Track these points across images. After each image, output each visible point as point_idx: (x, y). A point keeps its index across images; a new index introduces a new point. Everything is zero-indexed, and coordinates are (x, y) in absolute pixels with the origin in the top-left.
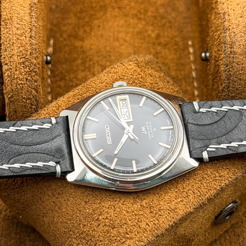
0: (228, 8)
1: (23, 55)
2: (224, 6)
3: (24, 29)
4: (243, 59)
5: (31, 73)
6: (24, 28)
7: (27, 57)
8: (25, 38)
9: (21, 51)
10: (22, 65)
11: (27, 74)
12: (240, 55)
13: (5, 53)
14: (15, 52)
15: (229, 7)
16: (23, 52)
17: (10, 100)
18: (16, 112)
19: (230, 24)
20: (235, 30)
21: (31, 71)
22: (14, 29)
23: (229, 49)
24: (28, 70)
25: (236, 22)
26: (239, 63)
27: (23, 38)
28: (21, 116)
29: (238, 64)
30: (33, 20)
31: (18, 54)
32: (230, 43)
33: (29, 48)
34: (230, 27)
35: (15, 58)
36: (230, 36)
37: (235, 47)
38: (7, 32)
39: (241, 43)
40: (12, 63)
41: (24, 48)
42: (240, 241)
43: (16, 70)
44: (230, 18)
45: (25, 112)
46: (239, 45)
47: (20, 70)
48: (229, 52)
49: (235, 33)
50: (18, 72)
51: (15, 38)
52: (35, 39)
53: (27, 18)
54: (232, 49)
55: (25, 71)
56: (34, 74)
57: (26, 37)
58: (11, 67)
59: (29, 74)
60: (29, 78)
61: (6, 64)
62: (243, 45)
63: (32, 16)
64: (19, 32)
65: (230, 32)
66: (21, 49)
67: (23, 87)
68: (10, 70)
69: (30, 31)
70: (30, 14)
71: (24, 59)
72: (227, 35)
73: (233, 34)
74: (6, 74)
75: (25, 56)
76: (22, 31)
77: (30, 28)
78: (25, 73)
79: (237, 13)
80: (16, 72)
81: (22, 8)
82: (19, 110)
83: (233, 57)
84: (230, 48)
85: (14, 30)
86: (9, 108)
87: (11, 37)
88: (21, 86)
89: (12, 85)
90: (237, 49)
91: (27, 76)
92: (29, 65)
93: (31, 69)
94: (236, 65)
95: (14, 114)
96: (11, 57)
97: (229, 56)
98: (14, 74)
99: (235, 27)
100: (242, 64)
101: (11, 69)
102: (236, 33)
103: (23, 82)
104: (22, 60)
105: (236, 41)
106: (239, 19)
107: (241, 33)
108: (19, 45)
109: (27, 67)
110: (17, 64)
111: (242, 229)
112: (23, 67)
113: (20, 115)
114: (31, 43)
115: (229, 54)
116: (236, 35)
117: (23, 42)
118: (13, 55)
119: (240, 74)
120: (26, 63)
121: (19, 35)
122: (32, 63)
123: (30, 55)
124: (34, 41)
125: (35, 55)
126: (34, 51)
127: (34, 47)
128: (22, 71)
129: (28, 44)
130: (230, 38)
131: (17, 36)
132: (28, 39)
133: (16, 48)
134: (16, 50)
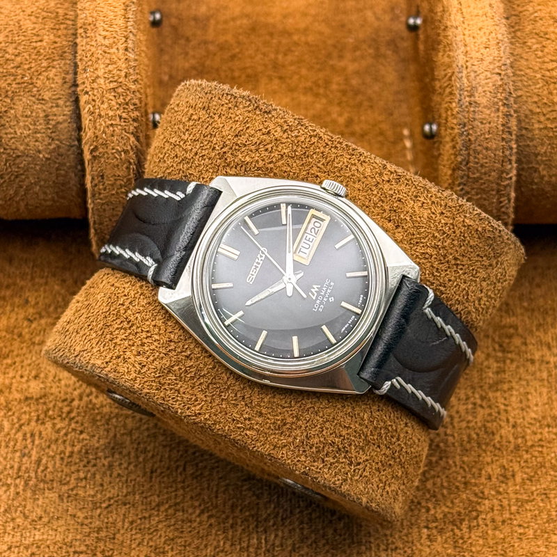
0: (464, 35)
1: (113, 77)
2: (457, 32)
3: (115, 38)
4: (490, 115)
5: (127, 107)
6: (115, 35)
7: (120, 80)
8: (116, 51)
9: (110, 71)
10: (113, 94)
11: (122, 108)
12: (485, 107)
13: (85, 76)
14: (100, 73)
15: (467, 32)
16: (114, 72)
17: (94, 154)
18: (103, 178)
19: (468, 59)
20: (475, 68)
21: (127, 104)
22: (100, 39)
23: (467, 99)
24: (123, 101)
25: (479, 55)
26: (484, 122)
27: (114, 50)
28: (112, 185)
29: (482, 123)
30: (129, 24)
31: (106, 76)
32: (469, 89)
33: (124, 66)
34: (468, 64)
35: (101, 81)
36: (468, 77)
37: (477, 95)
38: (87, 44)
39: (486, 89)
40: (96, 91)
41: (115, 66)
42: (496, 441)
43: (103, 103)
44: (468, 49)
45: (119, 176)
46: (484, 91)
47: (110, 101)
48: (467, 104)
49: (476, 72)
50: (105, 106)
51: (100, 52)
52: (133, 52)
53: (121, 22)
54: (472, 99)
56: (132, 107)
57: (118, 49)
58: (95, 98)
59: (124, 108)
60: (124, 115)
61: (87, 93)
62: (490, 92)
63: (129, 18)
64: (107, 42)
65: (468, 70)
66: (111, 67)
67: (114, 131)
68: (93, 103)
69: (126, 41)
70: (125, 16)
71: (115, 84)
72: (464, 75)
73: (473, 75)
74: (87, 109)
75: (116, 78)
76: (111, 40)
77: (124, 37)
78: (118, 106)
79: (479, 42)
80: (102, 106)
81: (112, 8)
82: (108, 172)
83: (474, 111)
84: (468, 96)
85: (98, 40)
86: (92, 171)
87: (93, 49)
88: (111, 129)
89: (96, 128)
90: (481, 98)
91: (122, 111)
92: (124, 94)
93: (127, 101)
94: (479, 124)
95: (99, 182)
96: (94, 81)
97: (467, 109)
98: (99, 108)
99: (476, 63)
100: (490, 123)
101: (94, 100)
102: (479, 72)
103: (114, 122)
104: (112, 85)
105: (478, 86)
106: (483, 51)
107: (486, 73)
108: (108, 61)
109: (121, 97)
110: (105, 92)
111: (498, 423)
112: (115, 96)
113: (110, 183)
114: (127, 59)
115: (467, 107)
116: (478, 75)
117: (114, 56)
118: (98, 77)
119: (487, 139)
120: (120, 90)
121: (107, 46)
122: (128, 89)
123: (126, 76)
124: (132, 56)
125: (134, 77)
126: (131, 71)
127: (132, 64)
128: (113, 103)
129: (123, 60)
130: (468, 80)
131: (103, 48)
132: (121, 51)
133: (102, 66)
134: (102, 70)
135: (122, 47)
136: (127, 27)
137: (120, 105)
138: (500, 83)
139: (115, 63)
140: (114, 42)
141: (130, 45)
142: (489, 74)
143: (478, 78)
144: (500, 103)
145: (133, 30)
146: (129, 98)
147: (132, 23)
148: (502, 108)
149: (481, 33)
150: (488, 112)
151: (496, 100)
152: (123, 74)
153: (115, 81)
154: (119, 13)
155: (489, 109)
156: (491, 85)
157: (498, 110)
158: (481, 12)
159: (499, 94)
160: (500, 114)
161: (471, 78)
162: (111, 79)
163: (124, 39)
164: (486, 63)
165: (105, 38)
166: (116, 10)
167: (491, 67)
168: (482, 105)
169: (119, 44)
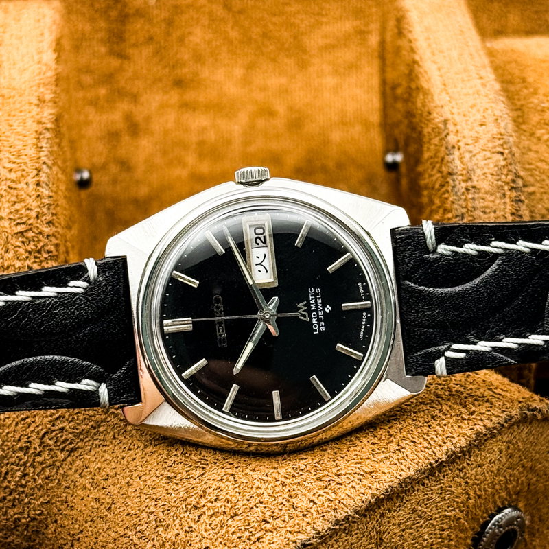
1: (21, 218)
3: (24, 170)
4: (494, 202)
5: (40, 255)
6: (24, 167)
7: (30, 222)
8: (25, 186)
9: (17, 211)
10: (20, 239)
11: (32, 257)
12: (486, 193)
16: (22, 212)
19: (459, 138)
20: (470, 148)
21: (39, 252)
22: (4, 172)
23: (463, 185)
24: (33, 247)
25: (473, 134)
26: (488, 211)
27: (22, 185)
29: (484, 212)
31: (12, 216)
32: (464, 172)
33: (35, 204)
34: (460, 144)
35: (5, 224)
36: (461, 159)
37: (475, 178)
39: (486, 170)
41: (23, 204)
43: (7, 250)
46: (484, 174)
47: (17, 249)
48: (463, 190)
49: (471, 152)
50: (10, 255)
51: (4, 188)
52: (47, 188)
54: (469, 184)
55: (26, 251)
56: (46, 255)
57: (27, 184)
59: (36, 257)
60: (36, 266)
62: (492, 174)
64: (13, 176)
65: (462, 151)
66: (18, 206)
69: (37, 175)
71: (24, 226)
72: (456, 157)
73: (467, 156)
75: (25, 219)
76: (19, 173)
77: (36, 169)
78: (27, 254)
80: (7, 254)
83: (473, 199)
84: (464, 181)
90: (480, 182)
91: (32, 260)
92: (36, 239)
93: (39, 247)
94: (481, 214)
97: (463, 197)
98: (3, 258)
99: (470, 142)
100: (495, 212)
102: (474, 152)
104: (20, 228)
105: (475, 167)
106: (478, 128)
107: (484, 152)
108: (14, 199)
109: (32, 243)
110: (10, 237)
112: (23, 242)
114: (38, 196)
115: (463, 194)
116: (474, 156)
117: (23, 193)
120: (30, 234)
121: (13, 181)
122: (40, 233)
123: (37, 217)
124: (45, 191)
125: (49, 218)
126: (45, 210)
127: (46, 201)
128: (21, 250)
129: (33, 197)
130: (462, 162)
131: (9, 183)
132: (32, 186)
133: (7, 205)
134: (7, 211)
135: (32, 181)
136: (39, 158)
137: (30, 253)
138: (503, 163)
139: (24, 200)
140: (22, 176)
141: (43, 178)
142: (488, 154)
143: (474, 159)
144: (506, 188)
145: (47, 161)
146: (42, 244)
147: (45, 153)
148: (508, 193)
149: (474, 111)
150: (492, 198)
151: (500, 183)
152: (34, 214)
153: (24, 223)
154: (29, 142)
155: (492, 194)
156: (492, 166)
157: (504, 195)
158: (471, 91)
159: (503, 177)
160: (508, 200)
161: (465, 160)
162: (19, 221)
163: (35, 172)
164: (482, 142)
165: (10, 170)
166: (26, 139)
167: (490, 145)
168: (483, 191)
169: (29, 178)
